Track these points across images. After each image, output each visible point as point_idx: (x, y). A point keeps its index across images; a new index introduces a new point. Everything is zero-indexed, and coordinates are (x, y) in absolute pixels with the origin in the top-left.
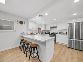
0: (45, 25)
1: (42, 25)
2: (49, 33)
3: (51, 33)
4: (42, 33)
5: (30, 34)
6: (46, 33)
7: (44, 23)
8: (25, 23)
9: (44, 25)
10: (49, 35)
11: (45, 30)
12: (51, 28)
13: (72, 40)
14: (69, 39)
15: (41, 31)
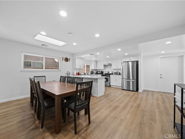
0: (96, 62)
1: (91, 61)
2: (102, 73)
3: (104, 74)
4: (91, 74)
5: (76, 75)
6: (97, 73)
7: (94, 59)
8: (70, 60)
9: (94, 61)
10: (102, 76)
11: (95, 69)
12: (105, 66)
13: (130, 81)
14: (126, 80)
15: (90, 70)
